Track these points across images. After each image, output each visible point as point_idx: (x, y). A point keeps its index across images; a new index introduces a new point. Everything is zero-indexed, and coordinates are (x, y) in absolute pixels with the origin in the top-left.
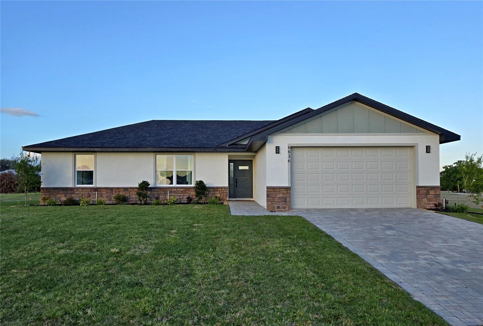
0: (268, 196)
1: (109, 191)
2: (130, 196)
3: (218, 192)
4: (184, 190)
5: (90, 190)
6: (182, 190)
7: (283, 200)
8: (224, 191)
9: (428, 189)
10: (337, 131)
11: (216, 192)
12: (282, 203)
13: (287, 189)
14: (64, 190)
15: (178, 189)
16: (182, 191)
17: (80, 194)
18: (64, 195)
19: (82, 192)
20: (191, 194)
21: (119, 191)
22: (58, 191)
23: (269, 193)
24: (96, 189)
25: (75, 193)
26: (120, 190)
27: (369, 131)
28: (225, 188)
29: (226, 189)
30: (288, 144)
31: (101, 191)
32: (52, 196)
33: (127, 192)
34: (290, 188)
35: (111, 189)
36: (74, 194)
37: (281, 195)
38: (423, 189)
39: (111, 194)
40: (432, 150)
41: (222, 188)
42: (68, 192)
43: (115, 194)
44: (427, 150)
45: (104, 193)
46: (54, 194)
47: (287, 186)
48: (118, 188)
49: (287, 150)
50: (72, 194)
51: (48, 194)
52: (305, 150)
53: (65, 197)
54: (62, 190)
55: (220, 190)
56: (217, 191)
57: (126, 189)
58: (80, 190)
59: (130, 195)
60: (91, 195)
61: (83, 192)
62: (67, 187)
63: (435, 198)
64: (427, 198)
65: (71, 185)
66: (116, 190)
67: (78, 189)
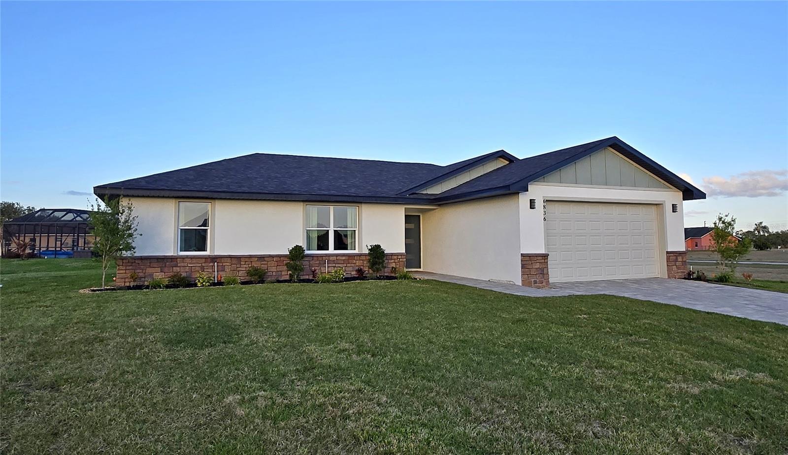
0: (523, 267)
1: (234, 261)
2: (267, 269)
3: (393, 261)
4: (347, 258)
5: (204, 260)
6: (344, 258)
7: (540, 272)
8: (401, 260)
9: (677, 255)
10: (591, 182)
11: (389, 261)
12: (539, 277)
13: (545, 256)
14: (159, 260)
15: (338, 257)
16: (344, 260)
17: (188, 267)
18: (160, 268)
19: (190, 263)
20: (357, 263)
21: (251, 262)
22: (150, 263)
23: (525, 262)
24: (214, 259)
25: (179, 265)
26: (252, 259)
27: (621, 184)
28: (401, 254)
29: (403, 257)
30: (543, 197)
31: (222, 261)
32: (138, 271)
33: (262, 263)
34: (547, 256)
35: (238, 258)
36: (176, 266)
37: (538, 266)
38: (672, 255)
39: (238, 266)
40: (678, 209)
41: (397, 255)
42: (167, 263)
43: (245, 266)
44: (673, 209)
45: (228, 264)
46: (142, 267)
47: (544, 252)
48: (250, 257)
49: (542, 204)
50: (173, 267)
51: (131, 267)
52: (556, 205)
53: (161, 272)
54: (156, 261)
55: (395, 257)
56: (392, 259)
57: (261, 258)
58: (188, 260)
59: (268, 267)
60: (205, 267)
61: (193, 263)
62: (164, 256)
63: (683, 265)
64: (676, 266)
65: (171, 253)
66: (247, 260)
67: (183, 258)
